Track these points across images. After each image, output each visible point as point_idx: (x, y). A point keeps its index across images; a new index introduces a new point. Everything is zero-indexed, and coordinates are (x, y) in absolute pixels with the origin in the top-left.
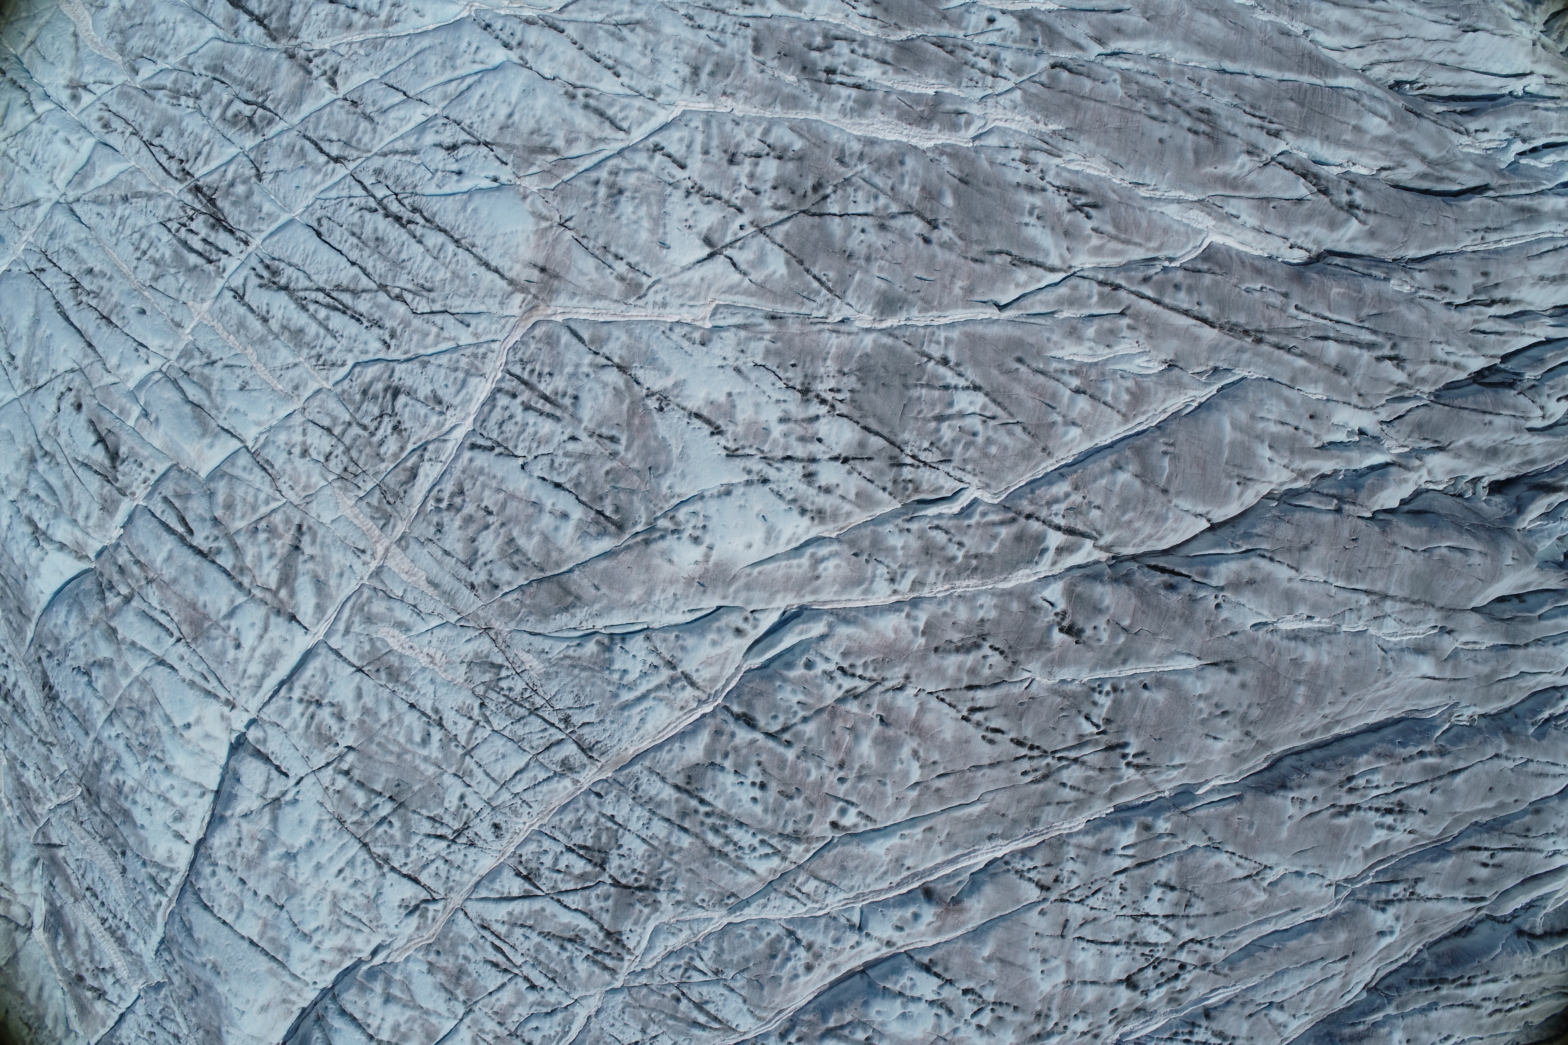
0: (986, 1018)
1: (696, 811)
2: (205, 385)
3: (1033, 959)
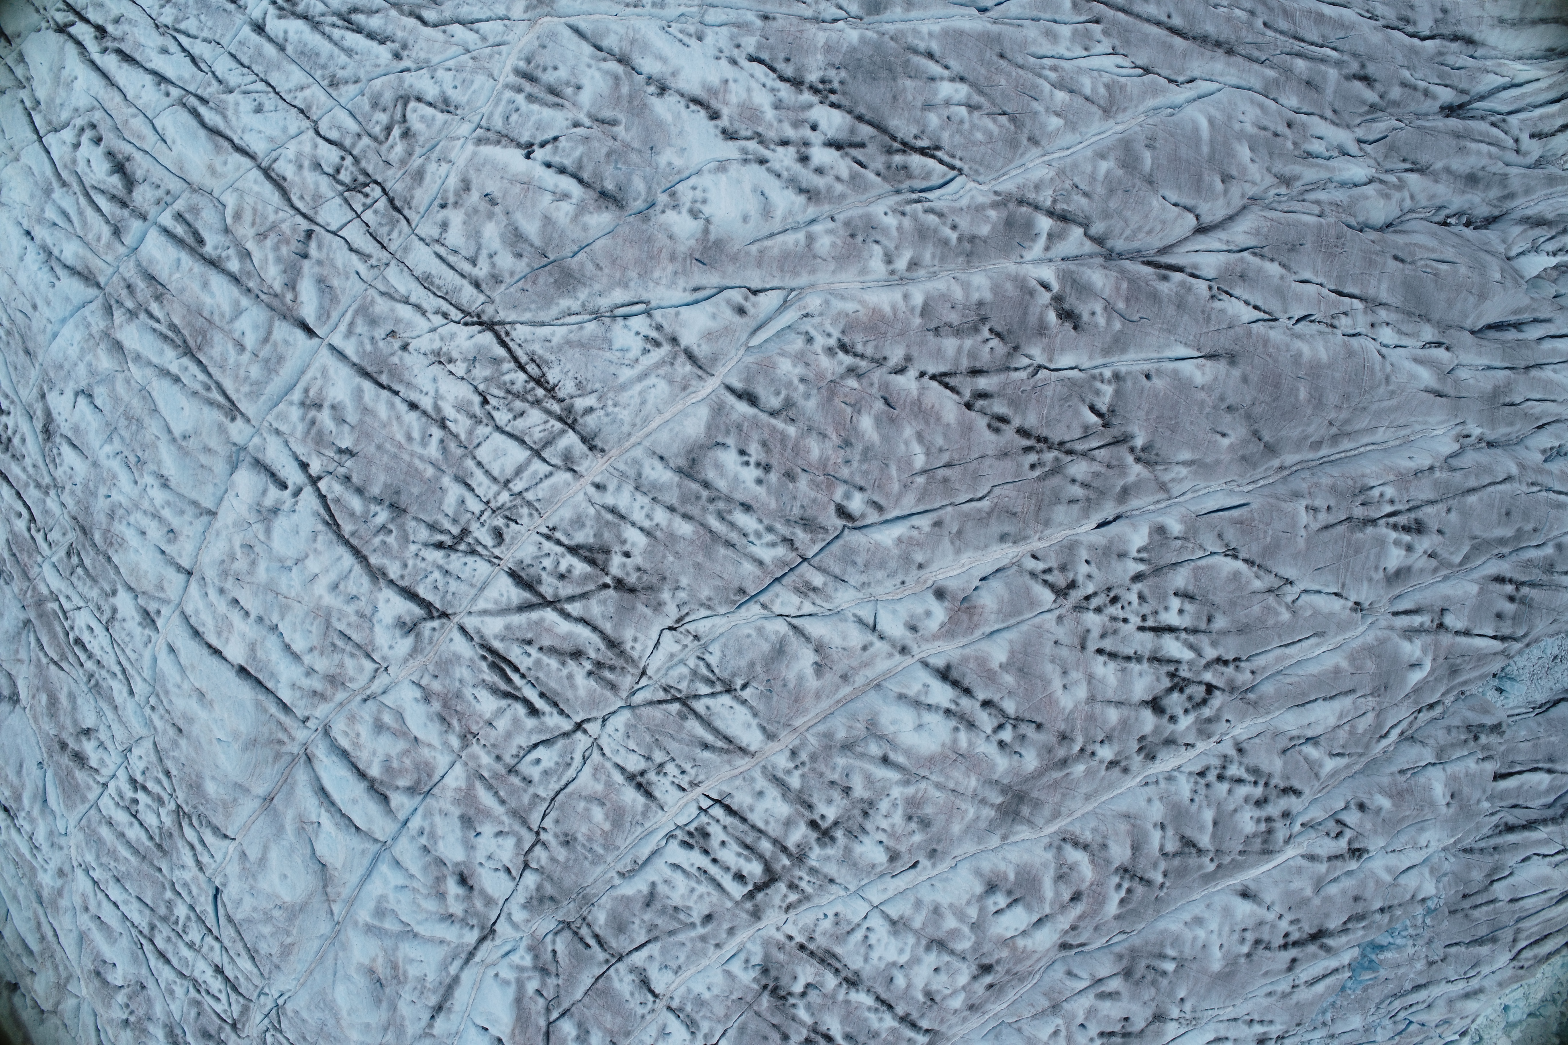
0: (1007, 735)
1: (698, 498)
2: (221, 111)
3: (1051, 671)
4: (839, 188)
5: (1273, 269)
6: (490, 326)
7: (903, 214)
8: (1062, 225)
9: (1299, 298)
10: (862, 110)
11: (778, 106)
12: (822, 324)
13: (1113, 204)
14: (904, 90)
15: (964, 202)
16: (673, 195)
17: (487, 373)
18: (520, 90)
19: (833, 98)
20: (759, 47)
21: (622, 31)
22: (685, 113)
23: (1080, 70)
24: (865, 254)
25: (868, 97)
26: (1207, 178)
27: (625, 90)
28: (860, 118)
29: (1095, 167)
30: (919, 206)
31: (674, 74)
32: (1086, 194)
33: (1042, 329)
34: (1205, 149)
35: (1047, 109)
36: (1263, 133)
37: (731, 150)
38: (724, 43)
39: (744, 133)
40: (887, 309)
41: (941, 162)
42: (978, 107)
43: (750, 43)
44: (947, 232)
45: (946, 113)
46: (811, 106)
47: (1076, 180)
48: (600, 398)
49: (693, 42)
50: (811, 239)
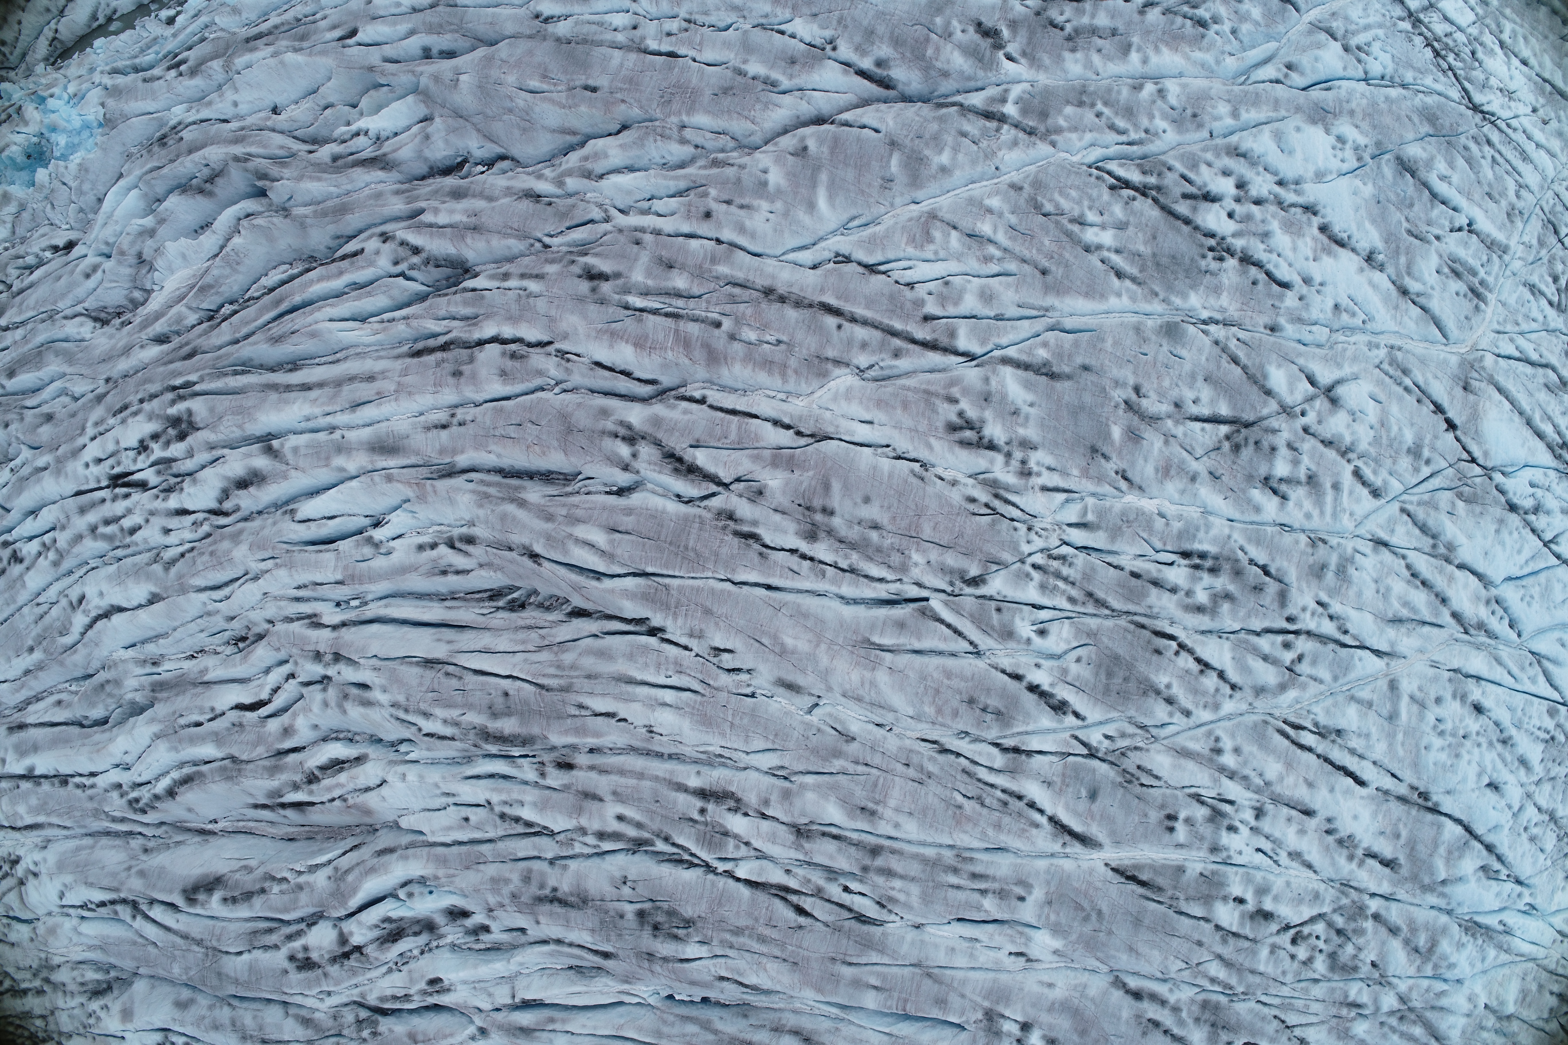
4: (1209, 156)
5: (755, 68)
6: (1476, 108)
7: (1147, 131)
8: (991, 109)
9: (727, 45)
10: (1186, 229)
11: (1265, 236)
12: (1224, 43)
13: (934, 127)
14: (1145, 243)
15: (1089, 137)
16: (1359, 159)
17: (1474, 73)
18: (1482, 283)
19: (1212, 242)
20: (1281, 298)
21: (1406, 319)
22: (1354, 229)
23: (959, 257)
24: (1184, 99)
25: (1180, 240)
26: (825, 150)
27: (1403, 260)
28: (1187, 222)
29: (954, 159)
30: (1134, 136)
31: (1362, 270)
32: (964, 135)
33: (1013, 25)
34: (824, 177)
35: (1001, 215)
36: (746, 201)
37: (1312, 192)
38: (1316, 300)
39: (1299, 210)
40: (1164, 50)
41: (1109, 173)
42: (1073, 221)
43: (1290, 300)
44: (1106, 111)
45: (1105, 217)
46: (1234, 235)
47: (975, 148)
48: (1395, 25)
49: (1345, 302)
50: (1235, 114)
